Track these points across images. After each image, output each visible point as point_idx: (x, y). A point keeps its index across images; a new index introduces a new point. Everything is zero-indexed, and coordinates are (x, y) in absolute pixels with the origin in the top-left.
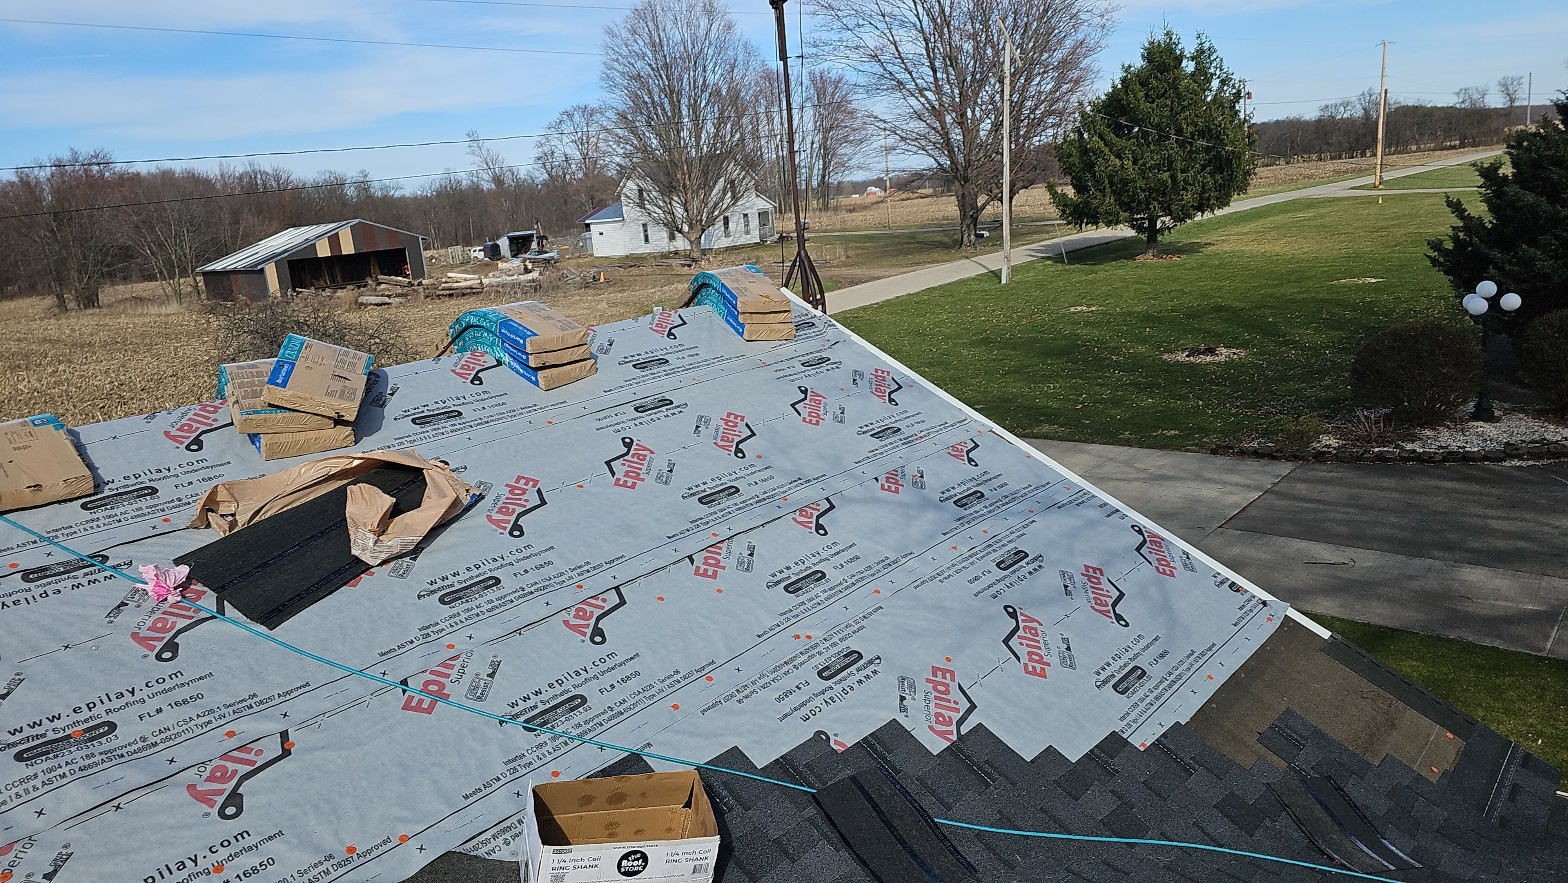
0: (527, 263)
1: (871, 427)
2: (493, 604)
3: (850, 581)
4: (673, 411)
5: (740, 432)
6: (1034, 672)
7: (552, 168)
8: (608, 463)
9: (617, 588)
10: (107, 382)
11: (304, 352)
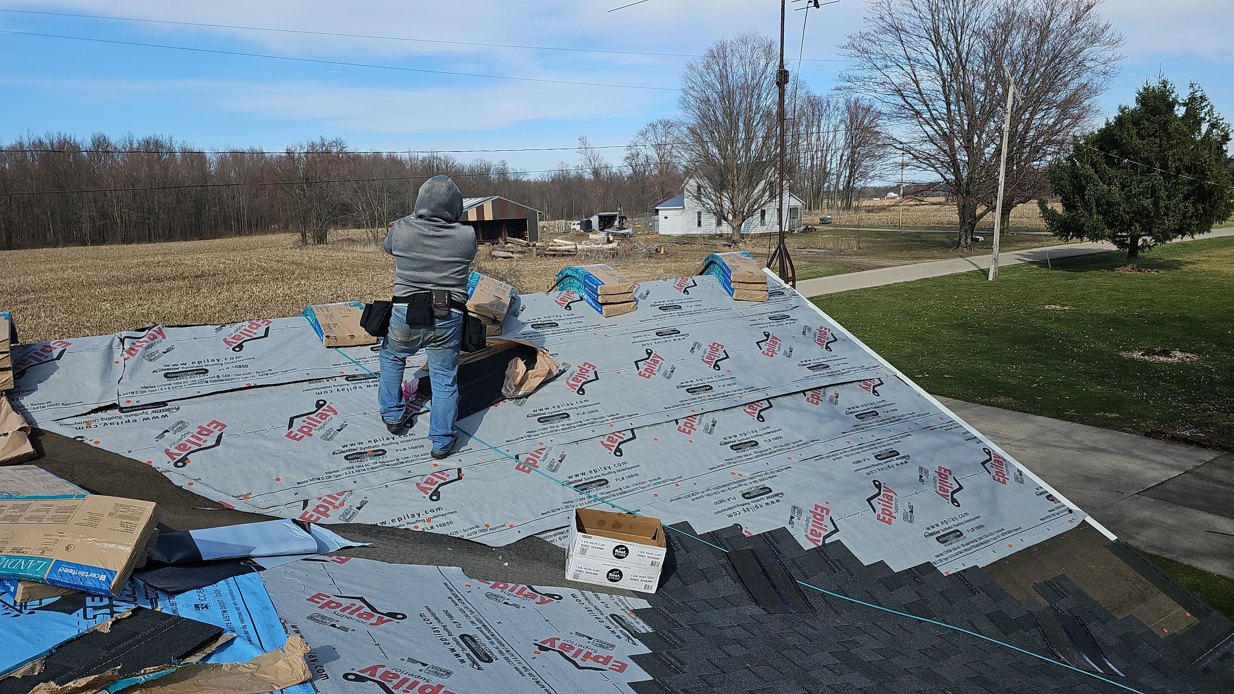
0: (610, 236)
1: (809, 362)
2: (565, 427)
3: (773, 450)
4: (679, 337)
5: (719, 355)
6: (884, 520)
7: (636, 166)
8: (636, 362)
9: (632, 430)
10: (330, 294)
11: (480, 282)
